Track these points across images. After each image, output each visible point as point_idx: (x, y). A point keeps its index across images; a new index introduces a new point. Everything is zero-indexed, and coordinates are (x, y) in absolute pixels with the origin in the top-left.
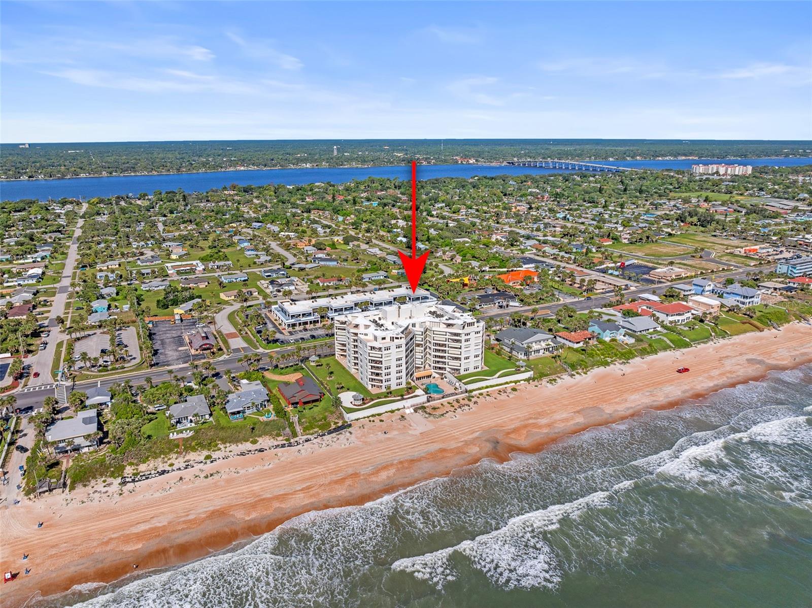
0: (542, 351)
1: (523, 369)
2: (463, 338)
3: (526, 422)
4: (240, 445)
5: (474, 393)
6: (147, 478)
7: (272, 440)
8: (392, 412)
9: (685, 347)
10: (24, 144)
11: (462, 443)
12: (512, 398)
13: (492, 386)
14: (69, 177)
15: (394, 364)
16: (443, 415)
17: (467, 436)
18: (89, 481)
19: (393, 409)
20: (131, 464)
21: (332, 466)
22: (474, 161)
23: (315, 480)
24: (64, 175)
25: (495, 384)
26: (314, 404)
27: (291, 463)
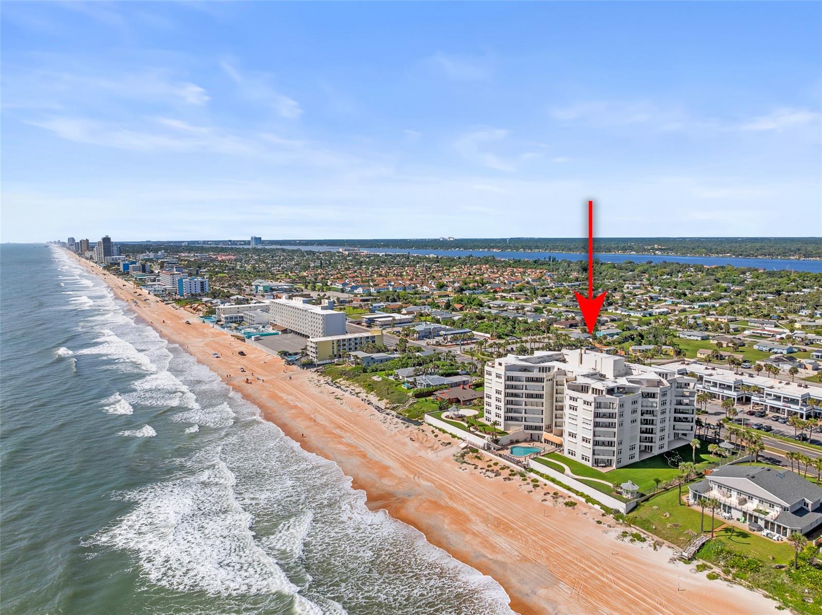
1: (627, 496)
4: (376, 396)
5: (531, 474)
7: (385, 404)
13: (558, 483)
15: (494, 395)
20: (344, 378)
25: (566, 484)
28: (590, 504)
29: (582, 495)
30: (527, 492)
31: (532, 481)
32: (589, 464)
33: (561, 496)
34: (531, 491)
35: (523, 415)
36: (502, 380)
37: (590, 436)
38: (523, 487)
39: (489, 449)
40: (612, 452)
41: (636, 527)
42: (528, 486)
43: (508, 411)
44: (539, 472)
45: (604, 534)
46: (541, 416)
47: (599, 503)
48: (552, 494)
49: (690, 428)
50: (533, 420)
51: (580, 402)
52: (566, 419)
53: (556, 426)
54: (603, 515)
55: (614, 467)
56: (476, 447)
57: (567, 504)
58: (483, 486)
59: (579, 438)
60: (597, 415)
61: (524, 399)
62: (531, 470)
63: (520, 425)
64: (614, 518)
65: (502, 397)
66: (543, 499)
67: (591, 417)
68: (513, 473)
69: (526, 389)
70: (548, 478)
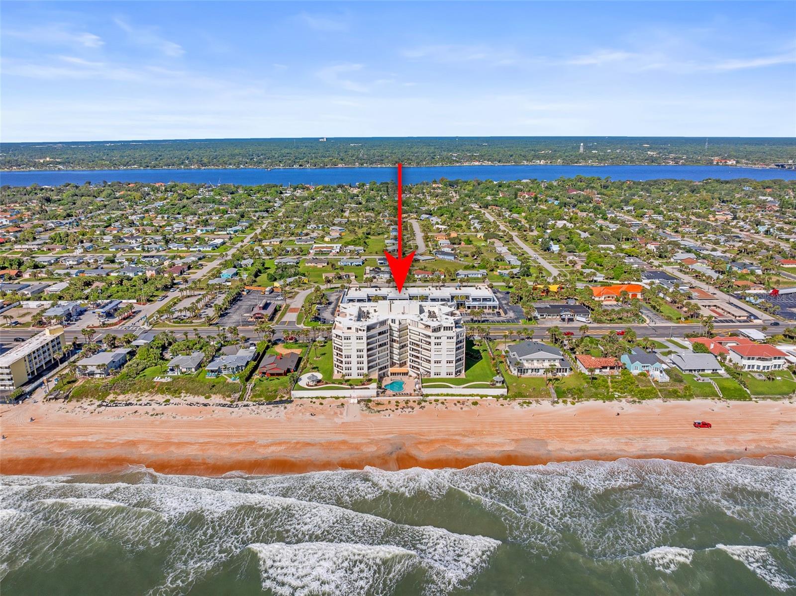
0: (542, 371)
1: (498, 385)
2: (433, 341)
3: (451, 437)
4: (196, 397)
5: (430, 398)
6: (116, 406)
7: (221, 399)
8: (337, 398)
9: (739, 399)
10: (323, 138)
11: (368, 441)
12: (465, 411)
13: (452, 395)
14: (329, 166)
15: (354, 354)
16: (379, 411)
17: (379, 435)
18: (82, 399)
19: (340, 396)
20: (115, 393)
21: (243, 430)
22: (734, 162)
23: (218, 438)
24: (325, 165)
25: (458, 394)
26: (277, 377)
27: (218, 420)
29: (477, 395)
31: (436, 401)
32: (453, 376)
33: (465, 402)
34: (444, 408)
36: (364, 341)
37: (453, 358)
41: (520, 398)
42: (438, 406)
44: (433, 394)
46: (387, 358)
47: (488, 395)
48: (457, 403)
51: (444, 339)
54: (496, 400)
56: (369, 397)
57: (472, 404)
59: (444, 362)
61: (377, 349)
62: (427, 395)
64: (504, 399)
65: (364, 353)
68: (418, 403)
69: (378, 342)
70: (442, 395)
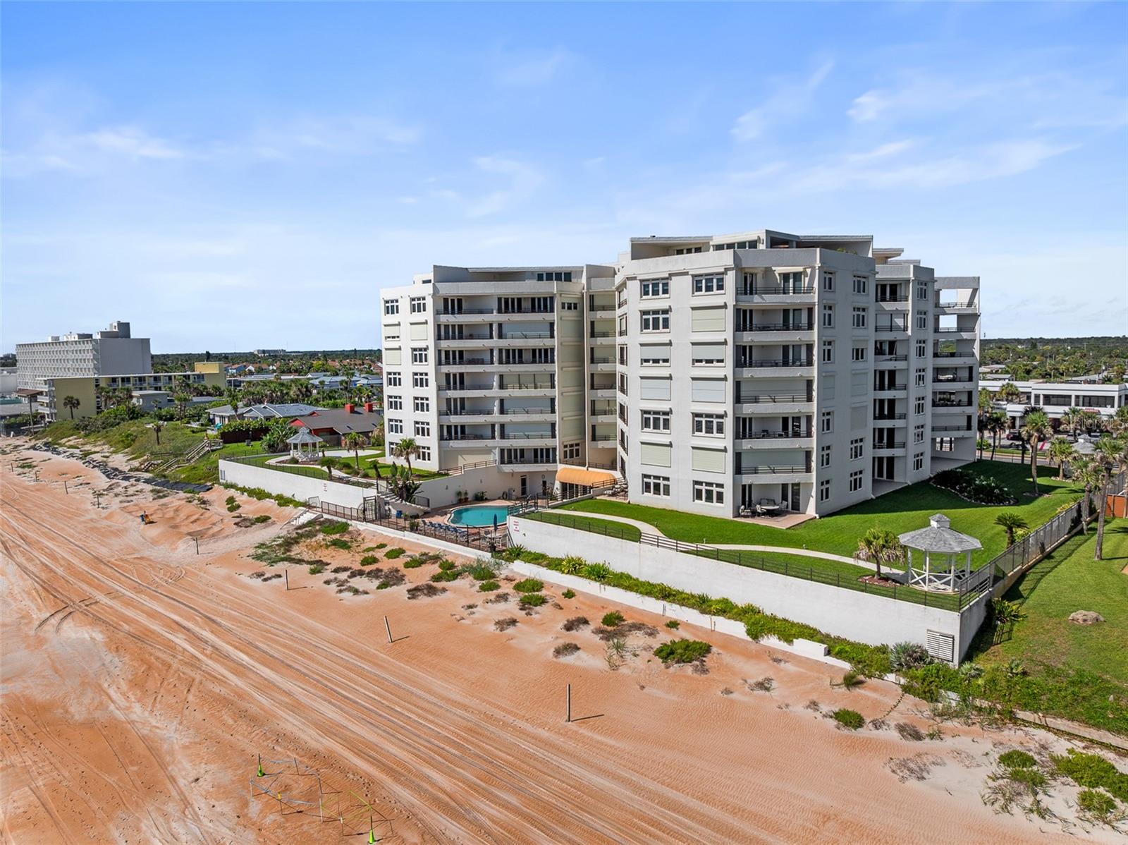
15: (407, 368)
28: (772, 641)
29: (726, 609)
30: (492, 628)
31: (518, 587)
32: (724, 510)
33: (638, 627)
34: (513, 622)
35: (496, 417)
36: (428, 315)
37: (721, 402)
38: (480, 611)
39: (382, 517)
40: (803, 458)
41: (1051, 721)
42: (502, 606)
43: (450, 408)
44: (543, 556)
45: (912, 783)
46: (549, 417)
47: (811, 634)
48: (596, 622)
49: (965, 423)
50: (526, 429)
51: (682, 286)
52: (633, 370)
53: (594, 438)
54: (851, 682)
55: (811, 511)
56: (344, 516)
57: (667, 653)
58: (319, 626)
59: (681, 422)
60: (743, 320)
61: (496, 368)
62: (518, 553)
63: (488, 451)
64: (907, 689)
65: (429, 367)
66: (561, 642)
67: (723, 328)
68: (450, 571)
69: (500, 336)
70: (575, 567)
